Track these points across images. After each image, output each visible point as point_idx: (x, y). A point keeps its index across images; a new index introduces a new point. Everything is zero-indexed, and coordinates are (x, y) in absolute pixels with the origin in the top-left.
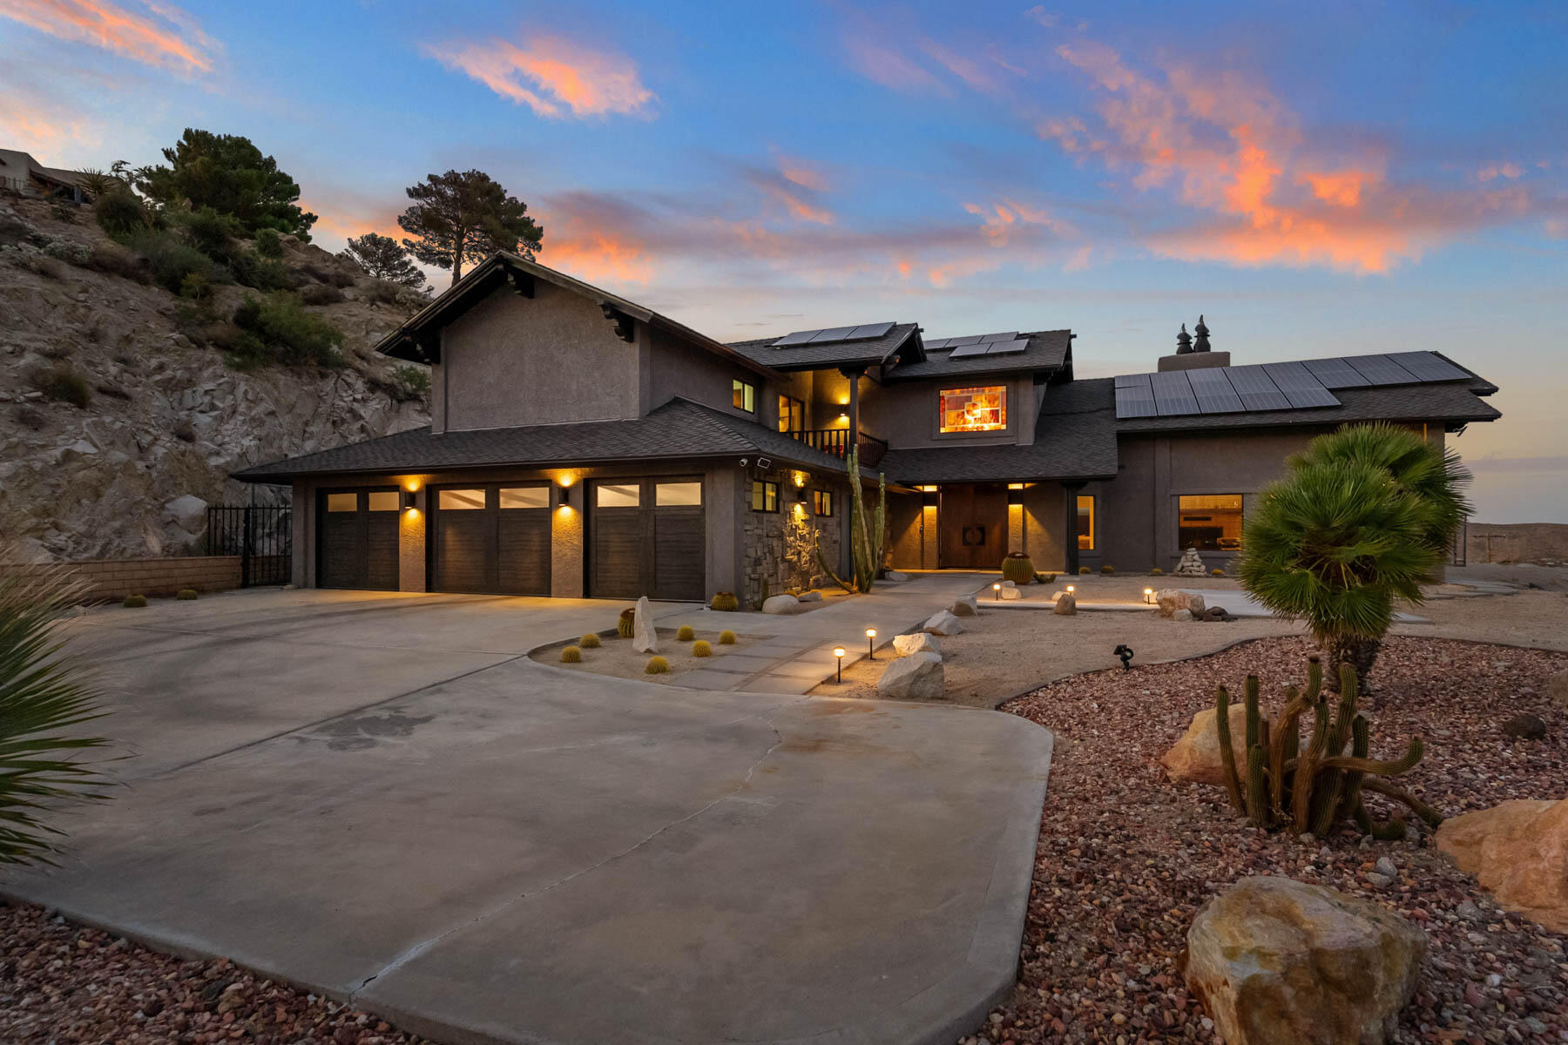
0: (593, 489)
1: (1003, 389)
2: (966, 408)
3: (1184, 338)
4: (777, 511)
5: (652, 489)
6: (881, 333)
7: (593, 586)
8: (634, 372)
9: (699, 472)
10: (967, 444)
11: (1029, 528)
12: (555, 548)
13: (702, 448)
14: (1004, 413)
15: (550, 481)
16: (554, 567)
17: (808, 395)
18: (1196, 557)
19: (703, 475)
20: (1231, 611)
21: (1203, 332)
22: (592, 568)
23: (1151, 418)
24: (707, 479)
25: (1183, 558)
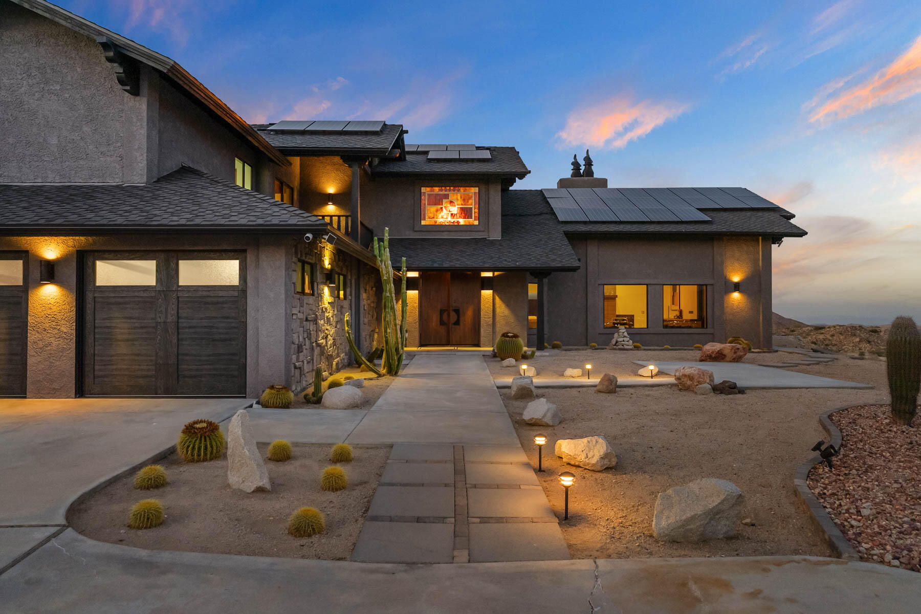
0: (90, 264)
1: (476, 190)
2: (444, 205)
3: (576, 165)
4: (313, 295)
5: (173, 266)
6: (378, 128)
7: (89, 380)
8: (141, 132)
9: (239, 247)
10: (445, 236)
11: (498, 310)
12: (32, 336)
13: (252, 218)
14: (477, 210)
15: (27, 252)
16: (31, 361)
17: (296, 183)
18: (626, 334)
19: (245, 251)
20: (740, 383)
21: (589, 162)
22: (88, 360)
23: (585, 223)
24: (250, 257)
25: (616, 335)
